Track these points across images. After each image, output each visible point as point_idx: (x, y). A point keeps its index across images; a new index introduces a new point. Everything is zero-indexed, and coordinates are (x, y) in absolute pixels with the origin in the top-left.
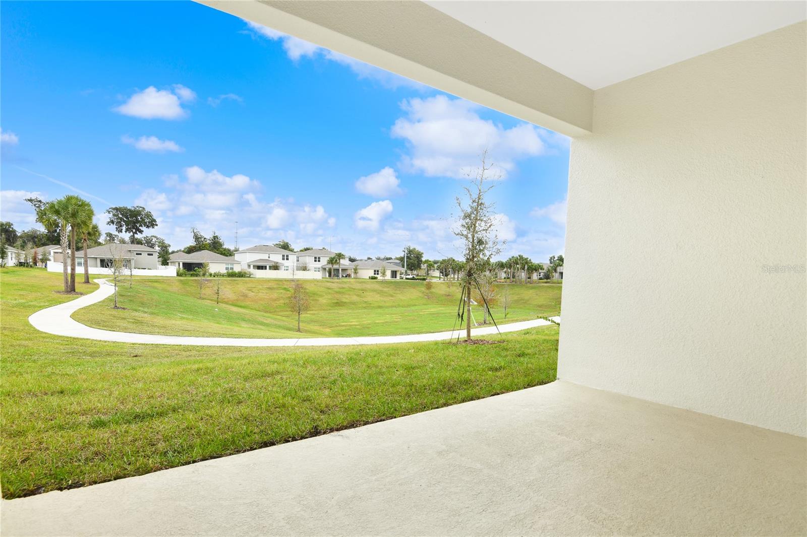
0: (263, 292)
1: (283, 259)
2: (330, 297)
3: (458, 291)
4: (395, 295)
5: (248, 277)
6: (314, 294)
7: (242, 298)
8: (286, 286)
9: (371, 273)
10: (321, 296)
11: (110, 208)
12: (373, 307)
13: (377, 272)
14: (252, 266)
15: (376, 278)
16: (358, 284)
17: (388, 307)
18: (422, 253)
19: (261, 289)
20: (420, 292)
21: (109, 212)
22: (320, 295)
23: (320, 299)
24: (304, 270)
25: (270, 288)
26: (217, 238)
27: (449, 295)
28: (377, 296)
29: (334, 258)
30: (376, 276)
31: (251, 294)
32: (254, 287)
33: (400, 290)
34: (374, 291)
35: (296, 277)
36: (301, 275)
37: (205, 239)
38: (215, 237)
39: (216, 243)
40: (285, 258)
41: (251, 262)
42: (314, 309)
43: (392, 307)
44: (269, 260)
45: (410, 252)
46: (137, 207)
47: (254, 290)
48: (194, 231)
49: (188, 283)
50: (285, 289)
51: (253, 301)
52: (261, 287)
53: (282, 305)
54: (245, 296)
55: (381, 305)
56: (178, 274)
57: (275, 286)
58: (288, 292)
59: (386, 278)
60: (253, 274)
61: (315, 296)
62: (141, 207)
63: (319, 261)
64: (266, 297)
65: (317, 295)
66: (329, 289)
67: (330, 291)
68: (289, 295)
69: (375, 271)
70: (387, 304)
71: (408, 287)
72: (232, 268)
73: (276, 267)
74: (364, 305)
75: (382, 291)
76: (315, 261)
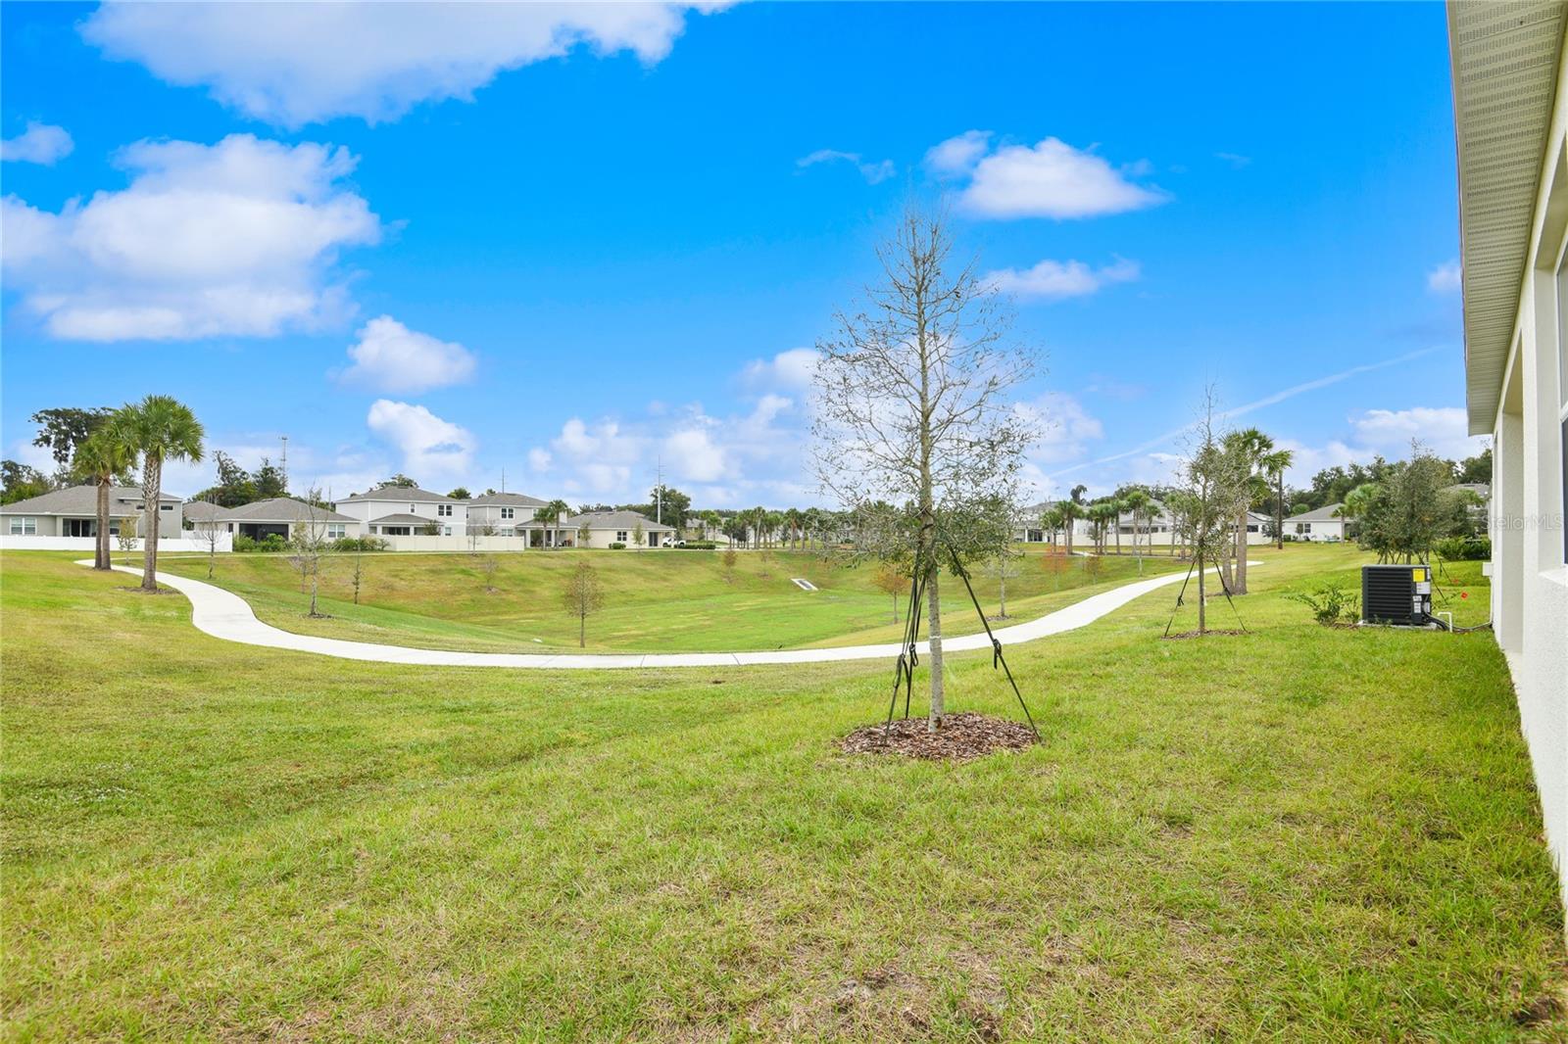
0: (423, 578)
1: (441, 513)
2: (553, 584)
3: (777, 567)
4: (670, 577)
5: (379, 550)
6: (523, 580)
7: (386, 592)
8: (463, 567)
9: (613, 538)
10: (540, 584)
11: (41, 412)
12: (639, 601)
13: (622, 535)
14: (380, 529)
15: (622, 547)
16: (597, 560)
17: (664, 601)
18: (689, 499)
19: (416, 574)
20: (712, 570)
21: (40, 420)
22: (534, 582)
23: (537, 589)
24: (487, 534)
25: (433, 571)
26: (272, 472)
27: (765, 575)
28: (639, 581)
29: (548, 510)
30: (622, 542)
31: (399, 584)
32: (403, 570)
33: (675, 569)
34: (631, 571)
35: (478, 548)
36: (486, 544)
37: (244, 473)
38: (267, 471)
39: (270, 482)
40: (445, 511)
41: (377, 520)
42: (532, 608)
43: (672, 600)
44: (413, 516)
45: (665, 496)
46: (104, 409)
47: (403, 575)
48: (219, 459)
49: (264, 565)
50: (463, 572)
51: (408, 597)
52: (415, 569)
53: (467, 603)
54: (390, 588)
55: (652, 597)
56: (236, 548)
57: (443, 567)
58: (472, 578)
59: (643, 547)
60: (388, 545)
61: (526, 584)
62: (110, 410)
63: (511, 516)
64: (431, 588)
65: (529, 581)
66: (548, 569)
67: (550, 573)
68: (476, 584)
69: (619, 534)
70: (662, 596)
71: (688, 563)
72: (342, 534)
73: (432, 530)
74: (623, 599)
75: (645, 570)
76: (504, 516)
